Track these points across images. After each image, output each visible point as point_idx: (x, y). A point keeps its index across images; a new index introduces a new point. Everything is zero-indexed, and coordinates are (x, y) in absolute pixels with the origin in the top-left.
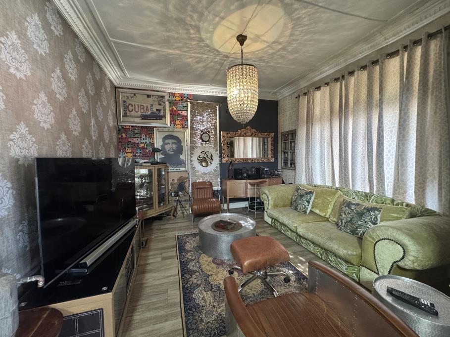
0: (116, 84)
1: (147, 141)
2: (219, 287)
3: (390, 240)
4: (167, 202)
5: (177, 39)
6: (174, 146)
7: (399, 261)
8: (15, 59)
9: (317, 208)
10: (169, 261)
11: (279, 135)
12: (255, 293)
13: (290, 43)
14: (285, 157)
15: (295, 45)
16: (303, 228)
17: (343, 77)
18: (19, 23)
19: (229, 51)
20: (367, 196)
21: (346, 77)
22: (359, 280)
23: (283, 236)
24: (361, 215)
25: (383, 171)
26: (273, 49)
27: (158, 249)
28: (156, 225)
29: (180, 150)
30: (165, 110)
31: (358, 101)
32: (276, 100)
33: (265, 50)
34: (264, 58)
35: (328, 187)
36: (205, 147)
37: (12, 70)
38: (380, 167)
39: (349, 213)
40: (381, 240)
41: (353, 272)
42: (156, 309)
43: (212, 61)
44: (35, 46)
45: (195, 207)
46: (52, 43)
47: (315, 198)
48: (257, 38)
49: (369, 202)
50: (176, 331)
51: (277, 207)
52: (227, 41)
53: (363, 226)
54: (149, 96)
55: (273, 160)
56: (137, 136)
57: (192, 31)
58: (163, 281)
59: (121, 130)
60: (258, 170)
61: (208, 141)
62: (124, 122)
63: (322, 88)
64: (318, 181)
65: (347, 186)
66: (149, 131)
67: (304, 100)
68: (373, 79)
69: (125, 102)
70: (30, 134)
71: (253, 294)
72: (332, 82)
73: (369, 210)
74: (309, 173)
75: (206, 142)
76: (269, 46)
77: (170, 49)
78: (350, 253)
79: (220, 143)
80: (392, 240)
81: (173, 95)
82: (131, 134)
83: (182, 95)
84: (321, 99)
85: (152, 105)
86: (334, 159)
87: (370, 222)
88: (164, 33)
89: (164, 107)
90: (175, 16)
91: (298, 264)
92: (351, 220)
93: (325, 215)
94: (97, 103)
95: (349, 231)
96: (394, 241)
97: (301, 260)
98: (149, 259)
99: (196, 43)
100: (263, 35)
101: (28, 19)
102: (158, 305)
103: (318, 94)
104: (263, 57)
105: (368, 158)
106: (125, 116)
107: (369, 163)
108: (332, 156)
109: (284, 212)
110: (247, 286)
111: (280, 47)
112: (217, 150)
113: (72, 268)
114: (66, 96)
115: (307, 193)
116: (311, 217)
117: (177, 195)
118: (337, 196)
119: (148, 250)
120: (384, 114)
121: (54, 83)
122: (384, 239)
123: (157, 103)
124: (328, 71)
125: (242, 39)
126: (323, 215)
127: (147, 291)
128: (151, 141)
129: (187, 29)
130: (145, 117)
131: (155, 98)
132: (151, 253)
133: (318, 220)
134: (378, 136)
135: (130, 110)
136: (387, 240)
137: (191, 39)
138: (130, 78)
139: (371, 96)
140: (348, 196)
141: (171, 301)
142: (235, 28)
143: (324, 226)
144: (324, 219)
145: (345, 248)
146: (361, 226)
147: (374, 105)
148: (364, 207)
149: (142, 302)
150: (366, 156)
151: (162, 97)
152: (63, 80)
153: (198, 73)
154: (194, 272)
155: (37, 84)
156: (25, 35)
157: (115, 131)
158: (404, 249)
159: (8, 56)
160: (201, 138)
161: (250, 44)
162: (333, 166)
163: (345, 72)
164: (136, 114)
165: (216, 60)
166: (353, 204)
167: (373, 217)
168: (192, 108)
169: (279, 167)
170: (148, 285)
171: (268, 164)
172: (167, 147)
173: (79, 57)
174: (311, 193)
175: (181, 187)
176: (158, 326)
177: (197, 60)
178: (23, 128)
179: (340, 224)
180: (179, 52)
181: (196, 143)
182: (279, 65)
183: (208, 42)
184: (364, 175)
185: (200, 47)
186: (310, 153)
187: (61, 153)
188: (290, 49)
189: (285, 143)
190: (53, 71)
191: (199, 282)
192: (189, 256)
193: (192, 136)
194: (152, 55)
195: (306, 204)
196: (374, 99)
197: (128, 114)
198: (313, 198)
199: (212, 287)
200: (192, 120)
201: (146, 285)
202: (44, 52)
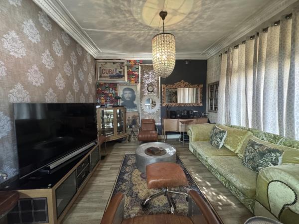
0: (95, 57)
1: (114, 92)
2: (137, 195)
3: (283, 183)
4: (124, 131)
5: (120, 22)
6: (130, 95)
7: (291, 205)
8: (14, 47)
9: (228, 144)
10: (114, 171)
11: (207, 86)
12: (161, 205)
13: (204, 11)
14: (211, 102)
15: (209, 13)
16: (212, 159)
17: (258, 34)
18: (18, 25)
19: (157, 26)
20: (275, 138)
21: (260, 34)
22: (253, 212)
23: (200, 164)
24: (262, 155)
25: (293, 117)
26: (191, 18)
27: (110, 162)
28: (116, 146)
29: (133, 98)
30: (124, 72)
31: (270, 53)
32: (205, 59)
33: (185, 20)
34: (186, 28)
35: (242, 128)
36: (150, 96)
37: (12, 53)
38: (290, 113)
39: (252, 152)
40: (274, 181)
41: (249, 203)
42: (93, 202)
43: (148, 35)
44: (30, 38)
45: (140, 136)
46: (43, 36)
47: (227, 136)
48: (175, 12)
49: (277, 143)
50: (97, 220)
51: (198, 140)
52: (153, 18)
53: (263, 164)
54: (114, 63)
55: (202, 105)
56: (107, 89)
57: (127, 15)
58: (105, 184)
59: (98, 86)
60: (188, 112)
61: (152, 91)
62: (100, 80)
63: (239, 46)
64: (234, 123)
65: (259, 128)
66: (114, 86)
67: (225, 57)
68: (286, 32)
69: (100, 68)
70: (24, 89)
71: (159, 205)
72: (248, 40)
73: (270, 151)
74: (227, 115)
75: (151, 92)
76: (187, 17)
77: (118, 30)
78: (245, 187)
79: (161, 93)
80: (285, 184)
81: (130, 61)
82: (104, 88)
83: (135, 61)
84: (239, 55)
85: (116, 69)
86: (248, 105)
87: (270, 162)
88: (110, 19)
89: (124, 70)
90: (113, 6)
91: (204, 188)
92: (253, 158)
93: (235, 151)
94: (79, 70)
95: (251, 167)
96: (287, 185)
97: (207, 185)
98: (102, 168)
99: (132, 23)
100: (179, 9)
101: (24, 23)
102: (94, 200)
103: (237, 52)
104: (185, 26)
105: (279, 105)
106: (101, 77)
107: (279, 108)
108: (246, 102)
109: (201, 145)
110: (156, 198)
111: (196, 16)
112: (158, 98)
113: (42, 169)
114: (54, 66)
115: (221, 132)
116: (222, 151)
117: (131, 127)
118: (246, 136)
119: (105, 162)
120: (296, 63)
121: (44, 59)
122: (277, 181)
123: (119, 68)
124: (246, 30)
125: (163, 15)
126: (233, 150)
127: (93, 188)
128: (116, 92)
129: (124, 14)
130: (112, 77)
131: (118, 64)
132: (105, 164)
133: (228, 154)
134: (289, 84)
135: (103, 72)
136: (280, 183)
137: (128, 21)
138: (103, 53)
139: (284, 48)
140: (257, 137)
141: (103, 198)
142: (156, 7)
143: (230, 160)
144: (233, 154)
145: (242, 182)
146: (261, 165)
147: (287, 56)
148: (266, 148)
149: (87, 195)
150: (277, 102)
151: (123, 63)
152: (51, 57)
153: (141, 44)
154: (126, 181)
155: (31, 60)
156: (22, 32)
157: (94, 87)
158: (295, 194)
159: (9, 45)
160: (148, 90)
161: (171, 18)
162: (247, 111)
163: (259, 30)
164: (107, 75)
165: (151, 34)
166: (257, 145)
167: (274, 158)
168: (141, 69)
169: (207, 111)
170: (95, 185)
171: (198, 108)
172: (126, 96)
173: (65, 43)
174: (224, 132)
175: (134, 122)
176: (89, 214)
177: (138, 35)
178: (19, 86)
179: (244, 160)
180: (124, 31)
181: (144, 93)
182: (200, 32)
183: (140, 21)
184: (274, 119)
185: (136, 26)
186: (228, 100)
187: (49, 100)
188: (205, 16)
189: (212, 92)
190: (44, 52)
191: (125, 189)
192: (127, 169)
193: (141, 88)
194: (109, 36)
195: (219, 140)
196: (286, 51)
197: (102, 75)
198: (225, 136)
199: (132, 194)
200: (141, 77)
201: (94, 185)
202: (37, 41)
